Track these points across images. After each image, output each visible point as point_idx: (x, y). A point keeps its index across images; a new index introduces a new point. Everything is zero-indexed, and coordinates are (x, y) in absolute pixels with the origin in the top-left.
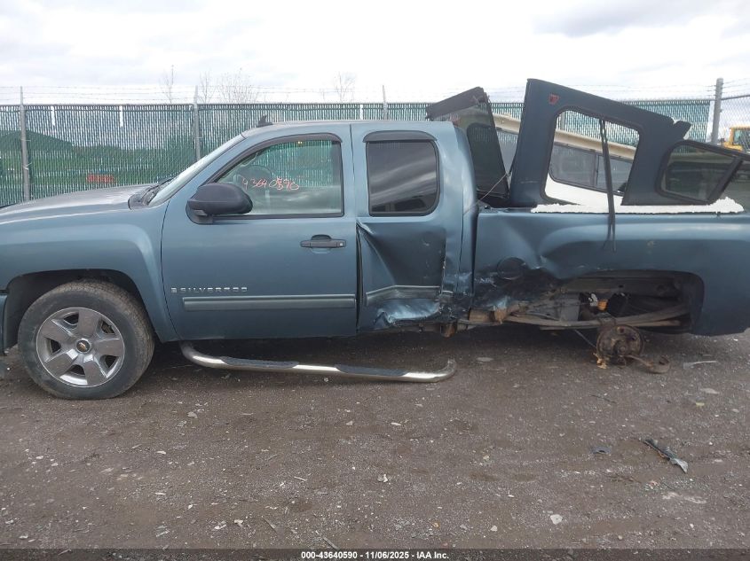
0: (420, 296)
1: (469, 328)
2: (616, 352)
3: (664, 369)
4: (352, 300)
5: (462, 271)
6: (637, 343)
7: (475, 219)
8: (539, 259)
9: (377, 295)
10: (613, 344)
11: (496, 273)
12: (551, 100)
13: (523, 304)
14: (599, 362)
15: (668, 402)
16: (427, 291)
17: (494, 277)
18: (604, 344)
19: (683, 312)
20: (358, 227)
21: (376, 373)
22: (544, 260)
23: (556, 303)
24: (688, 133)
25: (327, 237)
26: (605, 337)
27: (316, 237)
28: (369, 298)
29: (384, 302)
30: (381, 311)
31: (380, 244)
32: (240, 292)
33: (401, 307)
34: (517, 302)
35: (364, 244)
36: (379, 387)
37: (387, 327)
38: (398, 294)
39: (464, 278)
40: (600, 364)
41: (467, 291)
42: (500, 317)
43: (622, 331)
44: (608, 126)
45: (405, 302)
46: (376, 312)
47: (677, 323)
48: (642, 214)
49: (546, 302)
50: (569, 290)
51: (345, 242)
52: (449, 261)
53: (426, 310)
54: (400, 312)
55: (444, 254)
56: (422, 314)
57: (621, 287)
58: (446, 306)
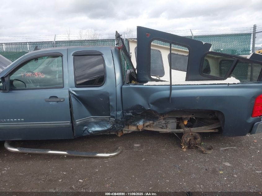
0: (103, 120)
1: (129, 132)
2: (190, 143)
3: (210, 152)
4: (69, 124)
5: (117, 110)
6: (199, 140)
7: (121, 88)
8: (149, 105)
9: (82, 121)
10: (188, 140)
11: (132, 111)
12: (147, 35)
13: (151, 122)
14: (183, 147)
15: (206, 170)
16: (105, 118)
17: (132, 113)
18: (185, 140)
19: (219, 126)
20: (70, 92)
21: (84, 154)
22: (151, 105)
23: (165, 122)
24: (211, 48)
25: (56, 97)
26: (185, 137)
27: (51, 97)
28: (77, 123)
29: (87, 124)
30: (86, 127)
31: (82, 99)
32: (21, 121)
33: (95, 125)
34: (148, 121)
35: (73, 100)
36: (85, 160)
37: (89, 134)
38: (93, 120)
39: (119, 113)
40: (184, 149)
41: (121, 118)
42: (140, 128)
43: (192, 134)
44: (172, 45)
45: (97, 123)
46: (83, 128)
47: (217, 131)
48: (193, 85)
49: (161, 121)
50: (170, 116)
51: (64, 99)
52: (112, 106)
53: (106, 126)
54: (95, 127)
55: (109, 104)
56: (104, 128)
57: (193, 115)
58: (113, 125)
